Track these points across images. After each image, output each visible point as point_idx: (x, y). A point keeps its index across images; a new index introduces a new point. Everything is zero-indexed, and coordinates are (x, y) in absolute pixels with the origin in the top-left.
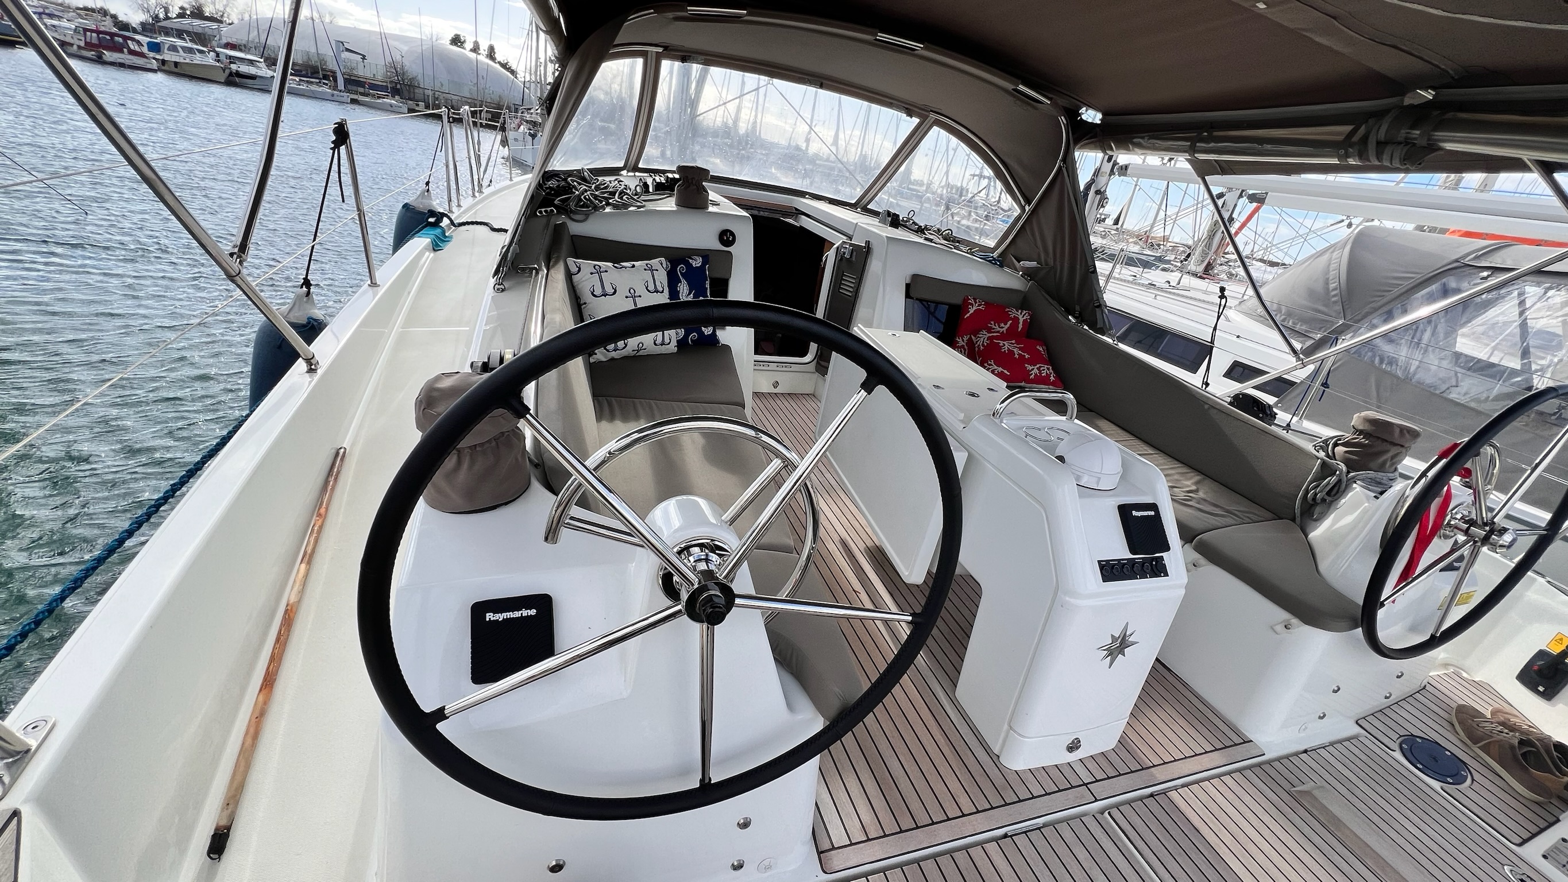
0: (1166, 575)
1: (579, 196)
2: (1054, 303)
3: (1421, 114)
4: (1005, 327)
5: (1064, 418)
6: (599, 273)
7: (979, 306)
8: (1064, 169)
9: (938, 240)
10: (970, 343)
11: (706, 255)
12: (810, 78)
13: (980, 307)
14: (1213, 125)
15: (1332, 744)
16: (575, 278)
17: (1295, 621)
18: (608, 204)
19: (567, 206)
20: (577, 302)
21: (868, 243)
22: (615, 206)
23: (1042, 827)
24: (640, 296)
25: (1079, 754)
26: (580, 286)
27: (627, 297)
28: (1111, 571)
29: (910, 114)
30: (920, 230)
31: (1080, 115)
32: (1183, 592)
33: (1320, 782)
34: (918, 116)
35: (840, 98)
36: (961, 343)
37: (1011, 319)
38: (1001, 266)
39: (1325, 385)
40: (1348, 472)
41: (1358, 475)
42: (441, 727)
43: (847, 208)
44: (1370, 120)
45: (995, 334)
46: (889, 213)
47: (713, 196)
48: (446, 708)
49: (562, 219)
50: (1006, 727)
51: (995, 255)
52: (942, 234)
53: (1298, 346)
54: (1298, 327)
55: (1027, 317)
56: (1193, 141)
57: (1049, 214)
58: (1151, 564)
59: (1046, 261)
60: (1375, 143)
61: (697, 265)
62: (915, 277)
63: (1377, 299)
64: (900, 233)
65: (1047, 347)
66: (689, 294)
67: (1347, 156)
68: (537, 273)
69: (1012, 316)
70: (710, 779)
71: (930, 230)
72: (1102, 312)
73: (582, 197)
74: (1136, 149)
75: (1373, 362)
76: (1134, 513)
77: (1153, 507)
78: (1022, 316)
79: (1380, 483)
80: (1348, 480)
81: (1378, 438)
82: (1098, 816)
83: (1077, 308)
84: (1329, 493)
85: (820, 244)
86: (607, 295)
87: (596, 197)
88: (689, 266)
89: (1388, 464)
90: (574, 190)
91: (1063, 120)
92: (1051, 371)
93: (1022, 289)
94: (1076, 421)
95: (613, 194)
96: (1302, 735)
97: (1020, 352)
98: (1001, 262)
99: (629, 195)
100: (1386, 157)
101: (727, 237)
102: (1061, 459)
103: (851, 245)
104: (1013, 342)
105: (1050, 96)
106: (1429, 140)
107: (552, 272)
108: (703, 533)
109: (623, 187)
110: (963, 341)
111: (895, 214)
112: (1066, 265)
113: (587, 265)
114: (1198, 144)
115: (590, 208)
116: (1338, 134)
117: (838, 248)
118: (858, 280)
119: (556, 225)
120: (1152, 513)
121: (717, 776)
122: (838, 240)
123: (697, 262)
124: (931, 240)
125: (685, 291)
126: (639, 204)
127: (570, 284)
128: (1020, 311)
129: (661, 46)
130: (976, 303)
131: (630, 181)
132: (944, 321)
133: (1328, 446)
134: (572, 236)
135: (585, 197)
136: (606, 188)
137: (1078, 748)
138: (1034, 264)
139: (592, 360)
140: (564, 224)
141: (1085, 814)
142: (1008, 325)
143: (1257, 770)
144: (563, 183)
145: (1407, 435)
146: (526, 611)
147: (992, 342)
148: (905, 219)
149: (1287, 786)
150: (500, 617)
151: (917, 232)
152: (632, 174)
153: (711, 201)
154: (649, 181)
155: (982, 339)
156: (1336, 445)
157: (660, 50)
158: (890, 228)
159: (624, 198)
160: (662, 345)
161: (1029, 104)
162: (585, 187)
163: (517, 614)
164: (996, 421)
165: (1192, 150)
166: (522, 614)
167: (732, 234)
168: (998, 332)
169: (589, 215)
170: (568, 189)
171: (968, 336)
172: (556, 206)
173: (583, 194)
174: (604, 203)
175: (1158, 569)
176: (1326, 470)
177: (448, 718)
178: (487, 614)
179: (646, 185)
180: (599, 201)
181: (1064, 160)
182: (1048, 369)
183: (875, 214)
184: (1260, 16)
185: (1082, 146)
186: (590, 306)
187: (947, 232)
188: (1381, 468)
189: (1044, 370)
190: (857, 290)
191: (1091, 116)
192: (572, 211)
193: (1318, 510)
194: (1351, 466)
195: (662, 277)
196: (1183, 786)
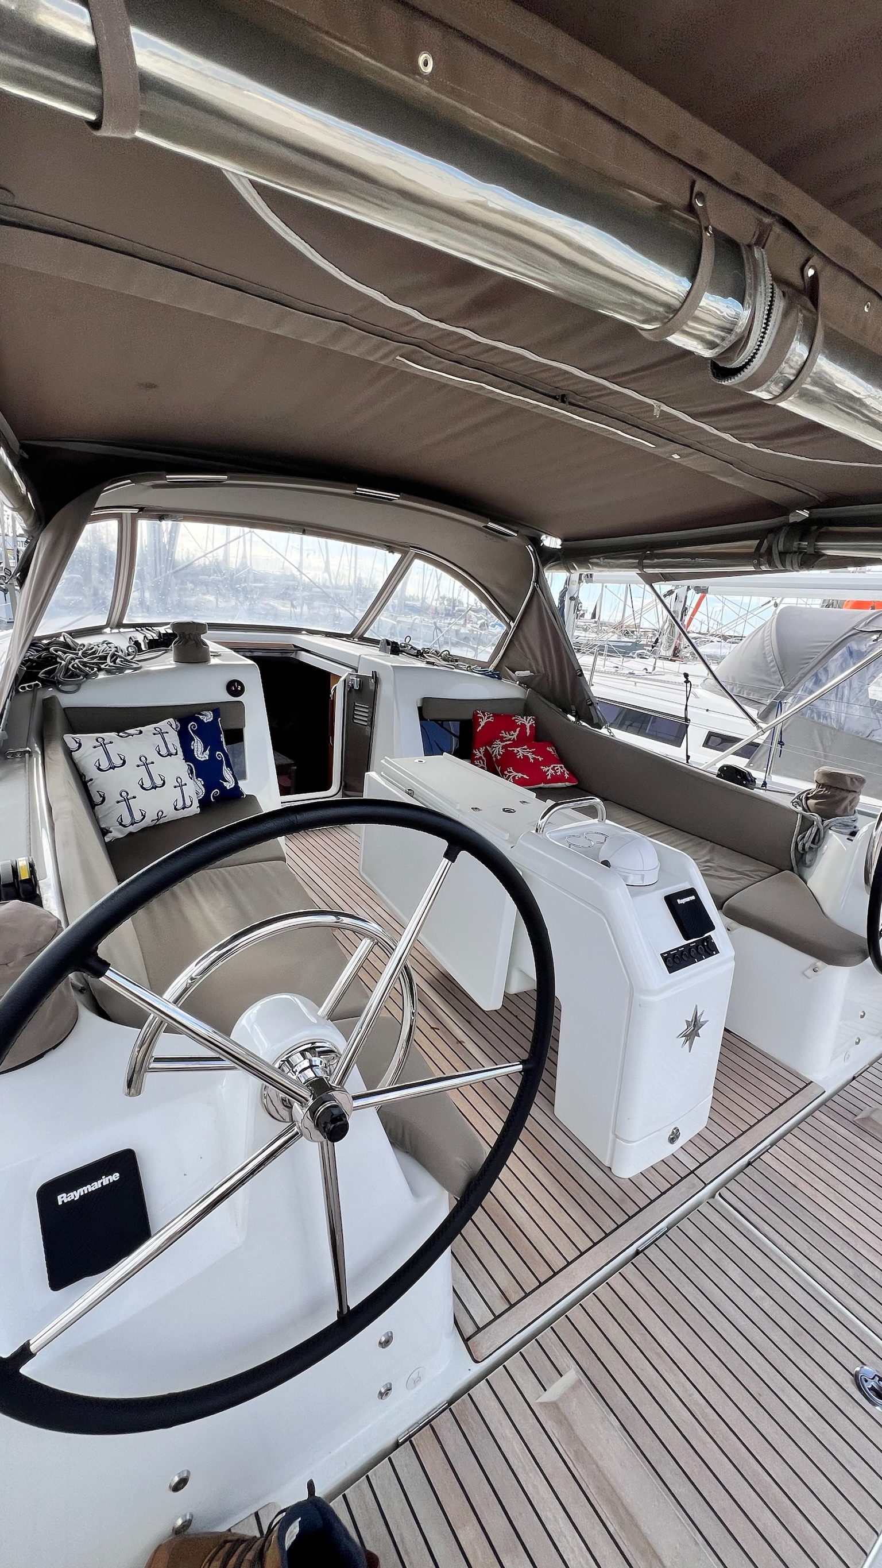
0: (717, 952)
1: (67, 666)
2: (552, 706)
3: (803, 530)
4: (515, 735)
5: (596, 821)
6: (103, 745)
7: (488, 718)
8: (538, 589)
9: (439, 662)
10: (487, 754)
11: (216, 709)
12: (291, 526)
13: (490, 720)
14: (653, 546)
15: (871, 1065)
16: (76, 755)
17: (820, 964)
18: (100, 670)
19: (53, 678)
20: (81, 779)
21: (375, 674)
22: (108, 672)
23: (667, 1231)
24: (153, 763)
25: (680, 1142)
26: (83, 763)
27: (138, 766)
28: (675, 961)
29: (391, 549)
30: (420, 654)
31: (542, 541)
32: (733, 964)
33: (874, 1105)
34: (399, 551)
35: (326, 542)
36: (478, 755)
37: (518, 726)
38: (500, 678)
39: (781, 743)
40: (823, 821)
41: (831, 822)
42: (25, 1370)
43: (344, 639)
44: (769, 535)
45: (508, 743)
46: (388, 642)
47: (213, 647)
48: (31, 1342)
49: (50, 692)
50: (611, 1136)
51: (491, 668)
52: (440, 655)
53: (754, 713)
54: (751, 697)
55: (532, 722)
56: (641, 558)
57: (532, 626)
58: (703, 945)
59: (537, 669)
60: (778, 555)
61: (208, 721)
62: (425, 700)
63: (802, 666)
64: (402, 660)
65: (555, 747)
66: (205, 751)
67: (759, 564)
68: (30, 755)
69: (519, 723)
70: (348, 1307)
71: (428, 653)
72: (595, 709)
73: (70, 667)
74: (595, 568)
75: (813, 718)
76: (679, 901)
77: (692, 892)
78: (528, 722)
79: (848, 826)
80: (824, 828)
81: (837, 788)
82: (711, 1201)
83: (573, 708)
84: (813, 842)
85: (324, 678)
86: (115, 767)
87: (85, 664)
88: (200, 722)
89: (849, 808)
90: (59, 660)
91: (530, 548)
92: (564, 769)
93: (522, 697)
94: (607, 821)
95: (105, 658)
96: (847, 1064)
97: (534, 756)
98: (497, 675)
99: (122, 658)
100: (788, 563)
101: (235, 688)
102: (606, 863)
103: (358, 676)
104: (525, 747)
105: (515, 528)
106: (815, 549)
107: (49, 752)
108: (303, 1036)
109: (114, 650)
110: (480, 752)
111: (394, 643)
112: (556, 672)
113: (88, 740)
114: (644, 561)
115: (81, 677)
116: (750, 547)
117: (345, 680)
118: (371, 710)
119: (44, 700)
120: (693, 898)
121: (353, 1301)
122: (344, 673)
123: (208, 717)
124: (433, 664)
125: (200, 750)
126: (135, 666)
127: (70, 760)
128: (525, 718)
129: (136, 508)
130: (485, 716)
131: (120, 641)
132: (458, 735)
133: (801, 800)
134: (65, 709)
135: (73, 666)
136: (94, 653)
137: (678, 1137)
138: (527, 673)
139: (107, 839)
140: (53, 699)
141: (699, 1204)
142: (517, 732)
143: (823, 1109)
144: (44, 654)
145: (856, 782)
146: (107, 1178)
147: (506, 750)
148: (403, 645)
149: (850, 1116)
150: (75, 1195)
151: (417, 656)
152: (117, 631)
153: (212, 652)
154: (140, 637)
155: (498, 749)
156: (807, 799)
157: (136, 511)
158: (392, 656)
159: (118, 661)
160: (183, 808)
161: (500, 537)
162: (71, 655)
163: (96, 1185)
164: (540, 836)
165: (641, 566)
166: (102, 1183)
167: (240, 683)
168: (509, 740)
169: (81, 684)
170: (52, 660)
171: (484, 748)
172: (40, 680)
173: (70, 663)
174: (96, 669)
175: (709, 949)
176: (807, 823)
177: (35, 1355)
178: (59, 1197)
179: (137, 643)
180: (90, 667)
181: (537, 581)
182: (561, 767)
183: (374, 642)
184: (674, 463)
185: (549, 567)
186: (97, 782)
187: (445, 653)
188: (845, 813)
189: (558, 769)
190: (372, 718)
191: (551, 542)
192: (60, 683)
193: (808, 857)
194: (825, 816)
195: (173, 739)
196: (772, 1145)
